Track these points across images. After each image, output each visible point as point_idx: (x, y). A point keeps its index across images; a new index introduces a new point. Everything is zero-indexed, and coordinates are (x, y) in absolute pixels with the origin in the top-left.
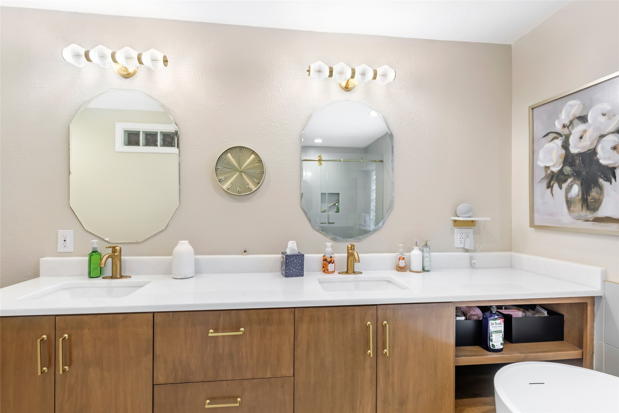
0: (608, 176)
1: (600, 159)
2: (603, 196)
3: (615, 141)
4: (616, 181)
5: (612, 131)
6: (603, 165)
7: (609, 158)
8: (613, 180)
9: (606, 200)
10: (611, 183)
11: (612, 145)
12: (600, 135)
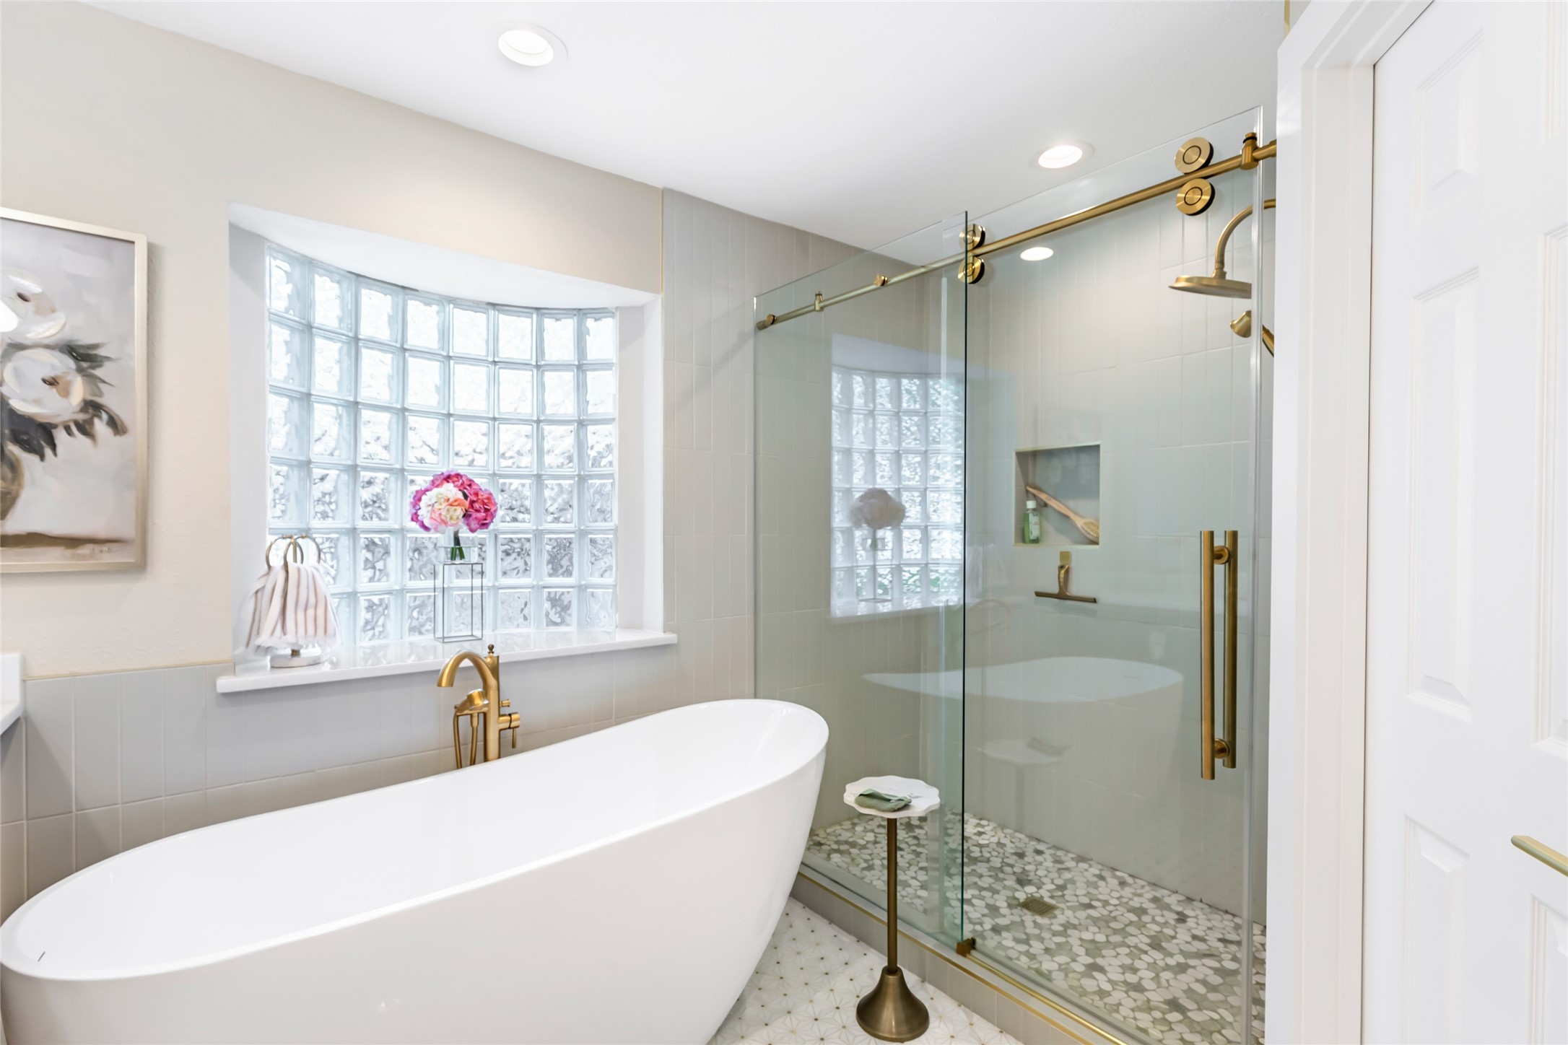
0: (35, 442)
1: (9, 398)
2: (20, 486)
3: (53, 367)
4: (55, 454)
5: (46, 342)
6: (19, 413)
7: (37, 402)
8: (48, 451)
9: (27, 497)
10: (42, 457)
11: (48, 374)
12: (9, 341)
